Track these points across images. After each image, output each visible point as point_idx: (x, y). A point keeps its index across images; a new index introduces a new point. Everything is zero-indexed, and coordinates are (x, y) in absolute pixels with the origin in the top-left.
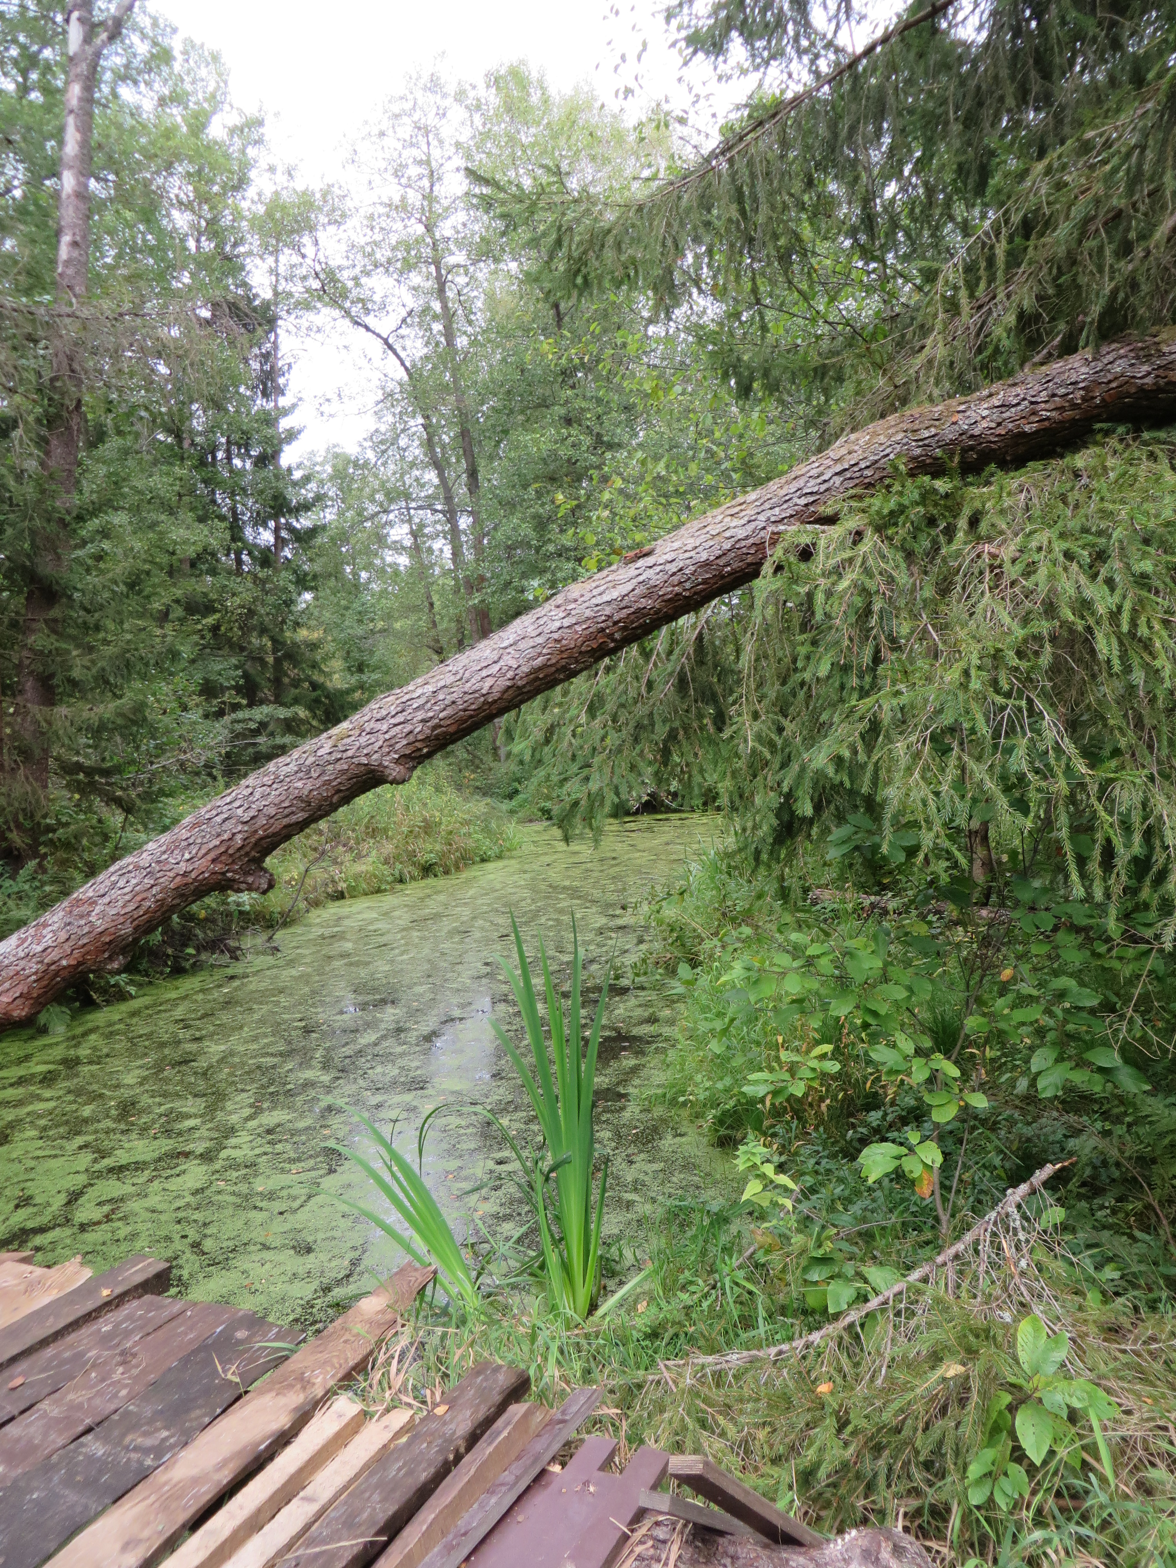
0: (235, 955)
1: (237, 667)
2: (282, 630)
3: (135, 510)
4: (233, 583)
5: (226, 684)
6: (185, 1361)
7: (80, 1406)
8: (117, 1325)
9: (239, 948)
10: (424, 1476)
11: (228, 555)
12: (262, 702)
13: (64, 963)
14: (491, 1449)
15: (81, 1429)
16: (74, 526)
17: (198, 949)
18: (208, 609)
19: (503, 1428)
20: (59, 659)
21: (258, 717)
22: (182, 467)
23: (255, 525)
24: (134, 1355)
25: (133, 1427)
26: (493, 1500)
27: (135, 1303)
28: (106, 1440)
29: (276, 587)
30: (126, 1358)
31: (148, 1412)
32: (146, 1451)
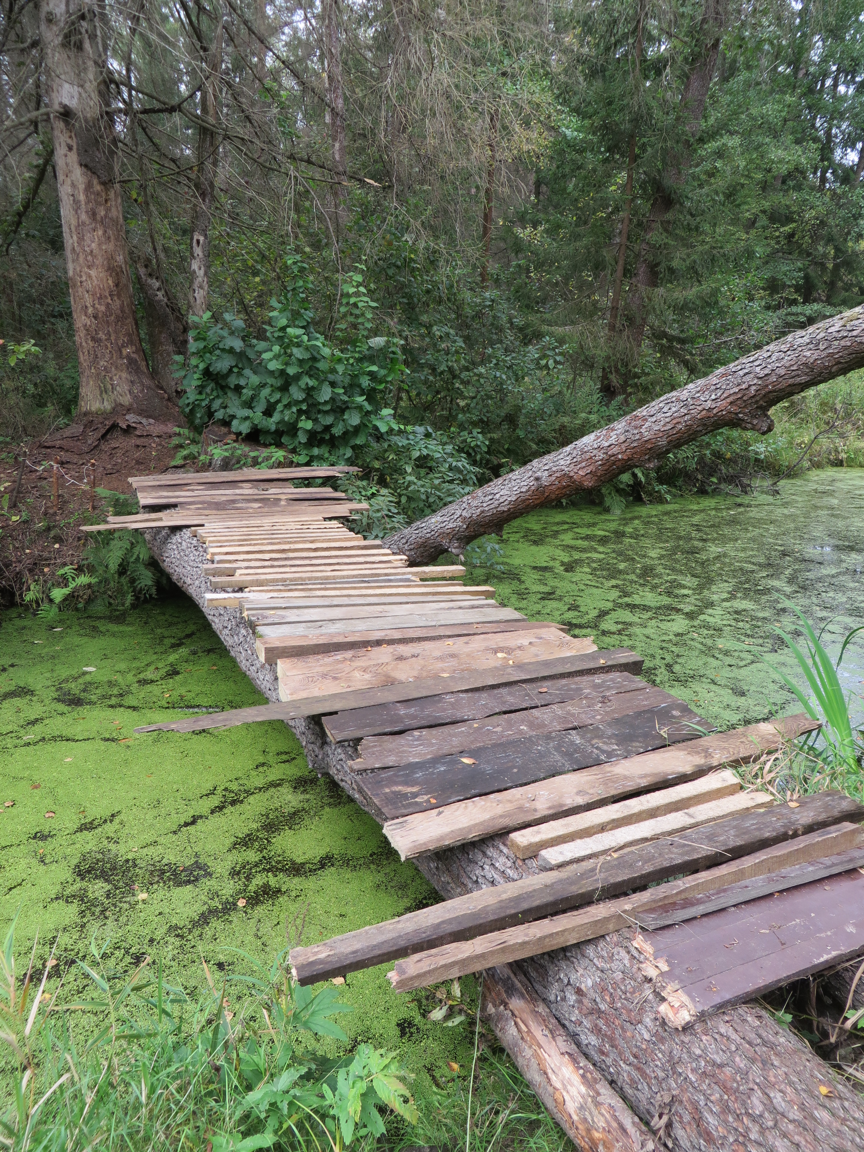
0: (745, 490)
1: (800, 270)
2: (845, 240)
3: (746, 134)
4: (814, 198)
5: (788, 283)
6: (639, 714)
7: (573, 715)
8: (604, 682)
9: (749, 485)
10: (767, 834)
11: (815, 173)
12: (815, 301)
13: (620, 456)
14: (820, 839)
15: (571, 726)
16: (695, 146)
17: (719, 479)
18: (788, 219)
19: (833, 832)
20: (665, 252)
21: (808, 312)
22: (792, 95)
23: (845, 146)
24: (610, 701)
25: (600, 737)
26: (811, 869)
27: (618, 674)
28: (582, 737)
29: (850, 202)
30: (604, 700)
31: (609, 732)
32: (603, 752)
